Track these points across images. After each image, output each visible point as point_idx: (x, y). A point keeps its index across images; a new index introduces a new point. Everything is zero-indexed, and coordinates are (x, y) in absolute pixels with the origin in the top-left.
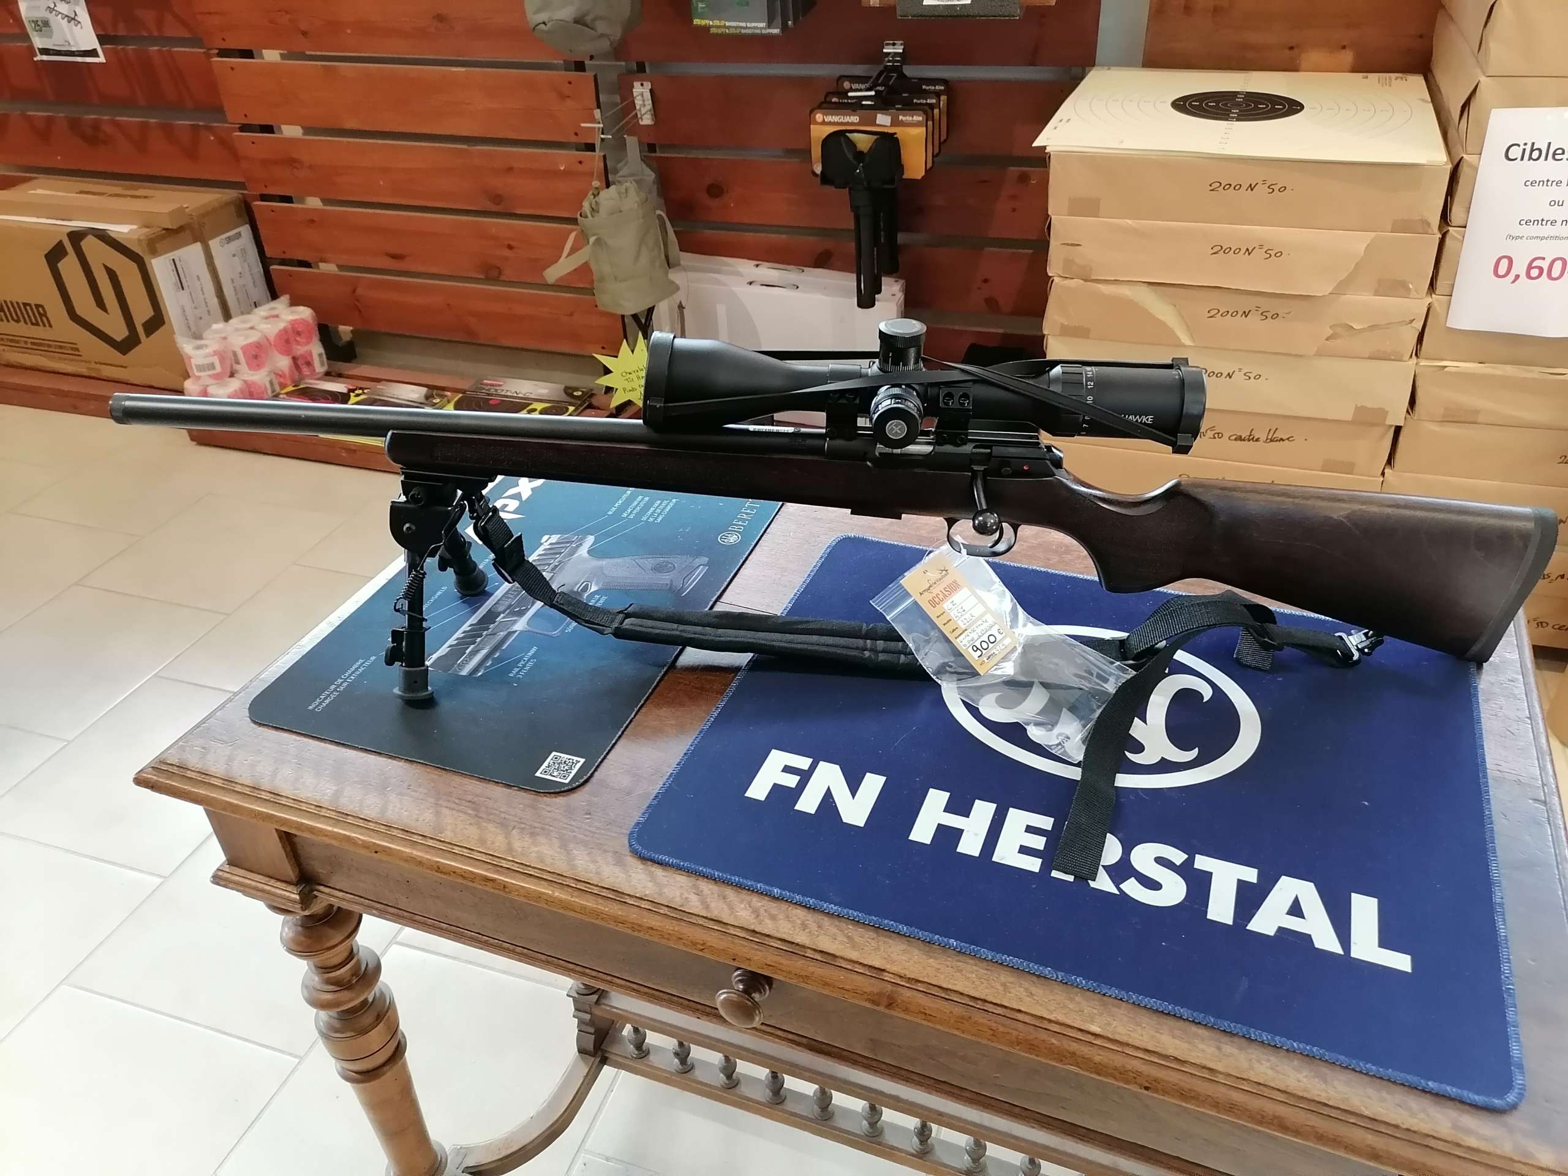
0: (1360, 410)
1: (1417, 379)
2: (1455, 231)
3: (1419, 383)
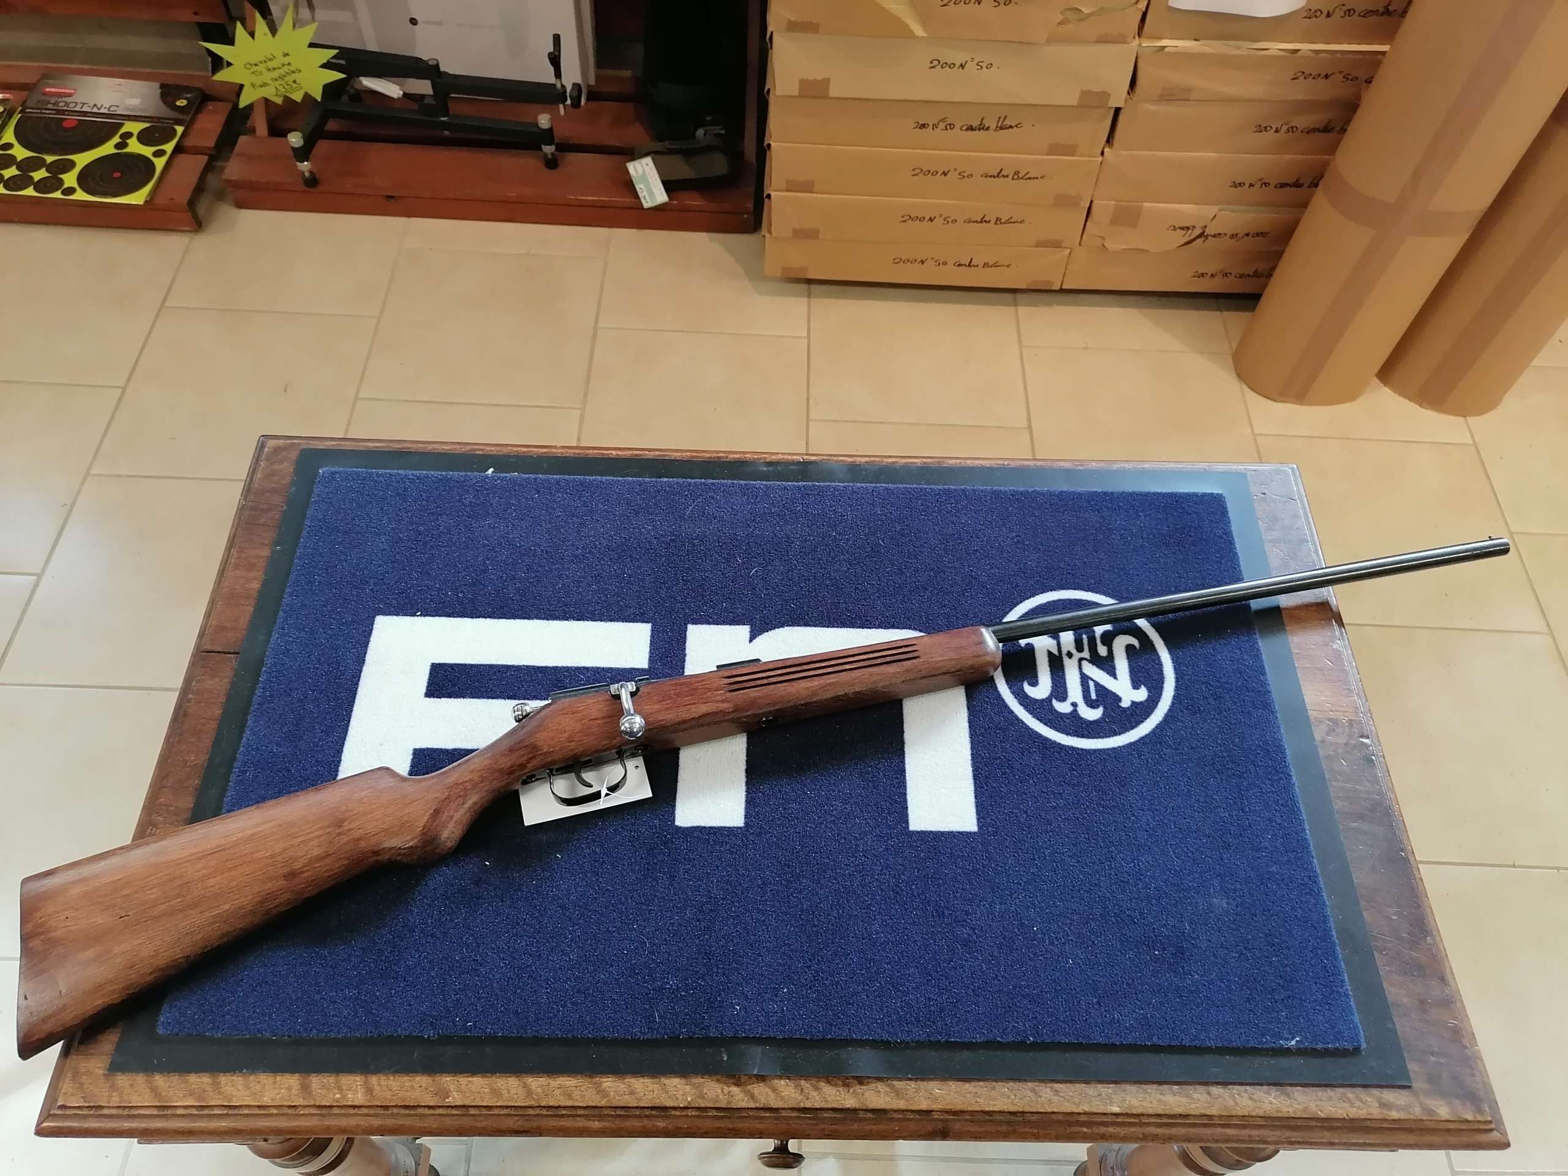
0: (1085, 94)
1: (1138, 60)
3: (1140, 64)
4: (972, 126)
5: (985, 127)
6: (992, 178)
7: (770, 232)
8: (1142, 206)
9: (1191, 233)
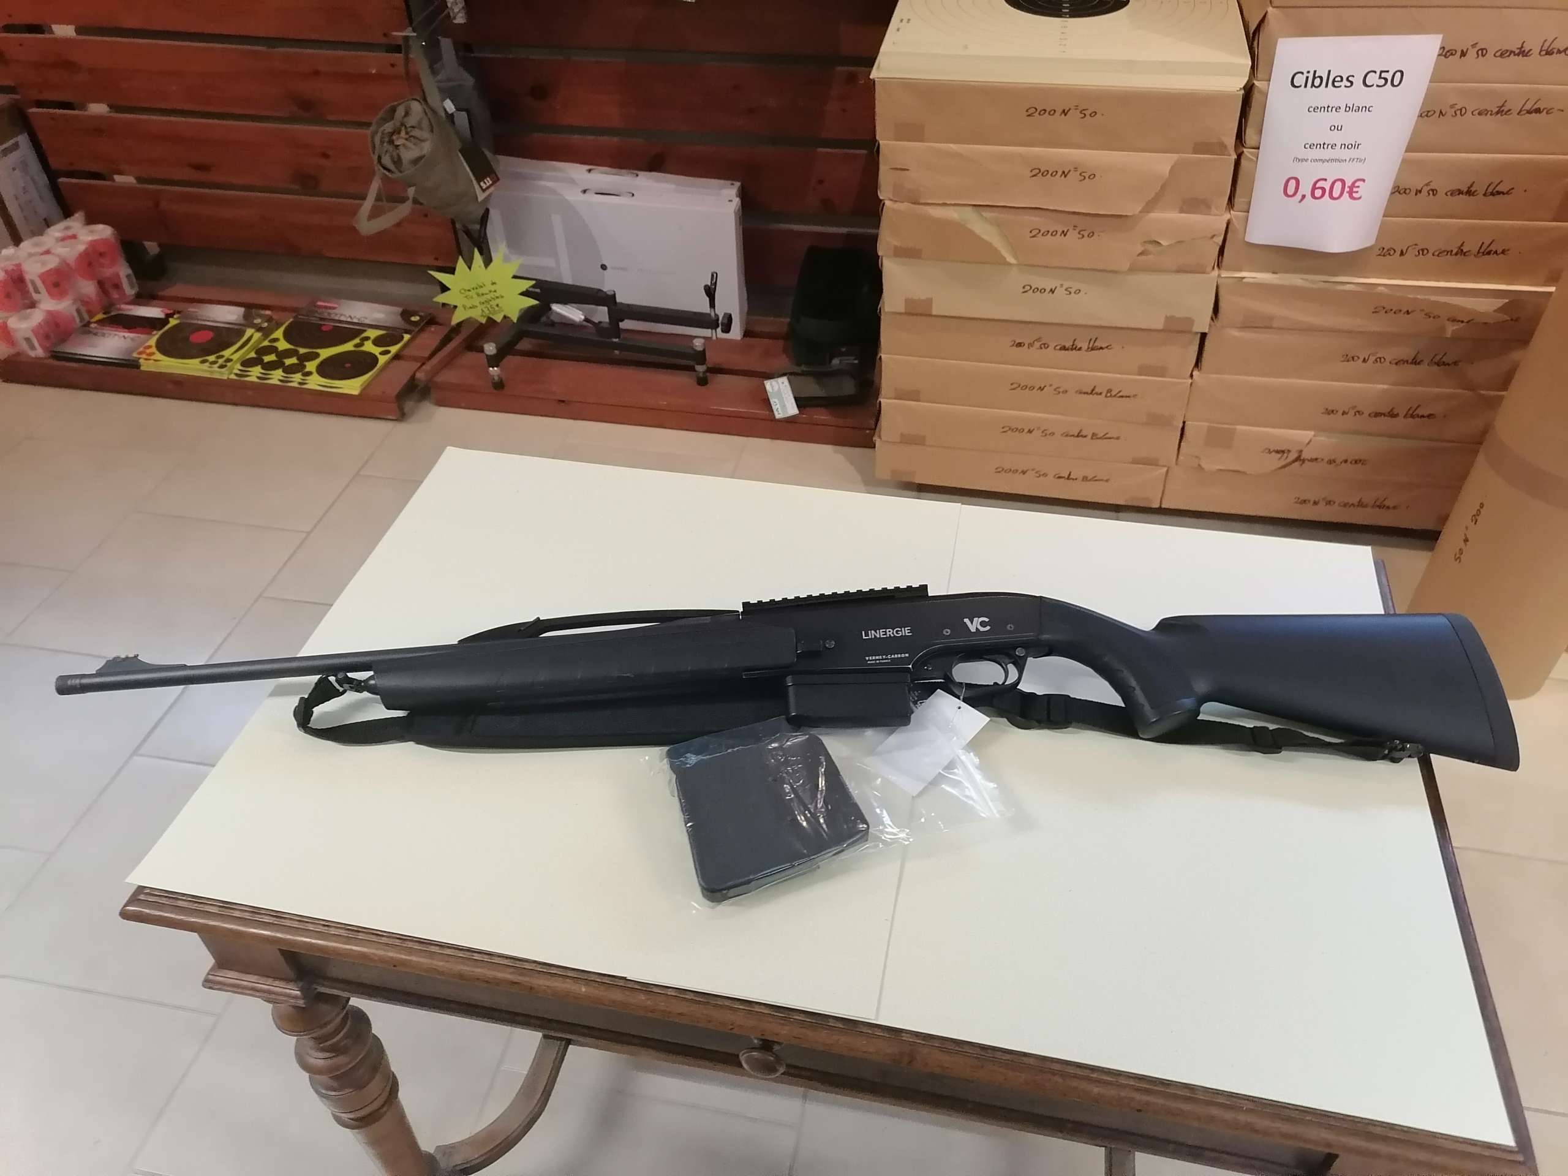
0: (1169, 319)
1: (1219, 290)
2: (1250, 153)
3: (1221, 294)
4: (1064, 347)
5: (1079, 347)
6: (1086, 395)
7: (880, 437)
8: (1235, 429)
9: (1287, 457)
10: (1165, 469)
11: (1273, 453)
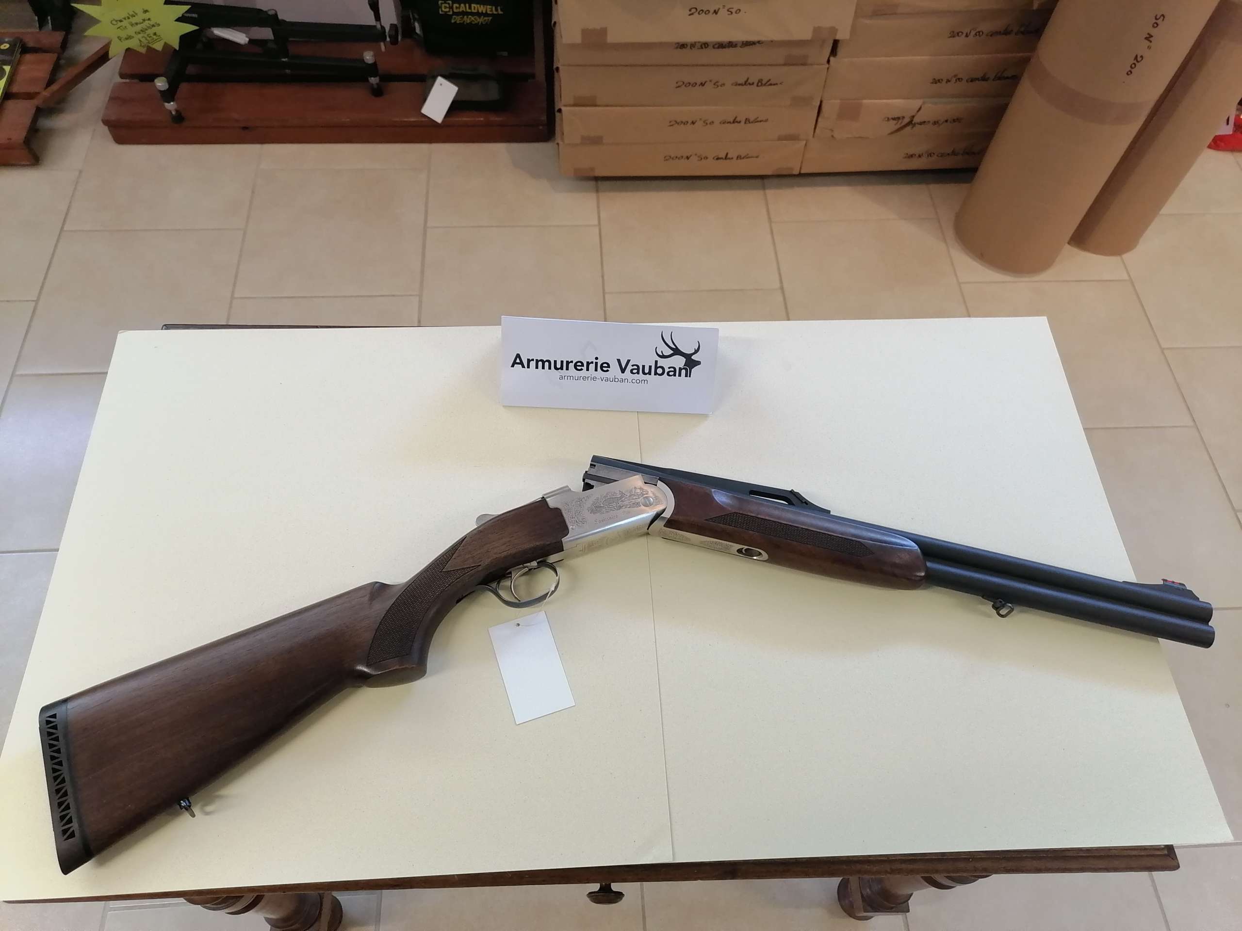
0: (816, 32)
4: (722, 45)
5: (734, 44)
6: (741, 86)
7: (562, 139)
8: (862, 103)
9: (902, 123)
10: (805, 142)
11: (892, 120)
